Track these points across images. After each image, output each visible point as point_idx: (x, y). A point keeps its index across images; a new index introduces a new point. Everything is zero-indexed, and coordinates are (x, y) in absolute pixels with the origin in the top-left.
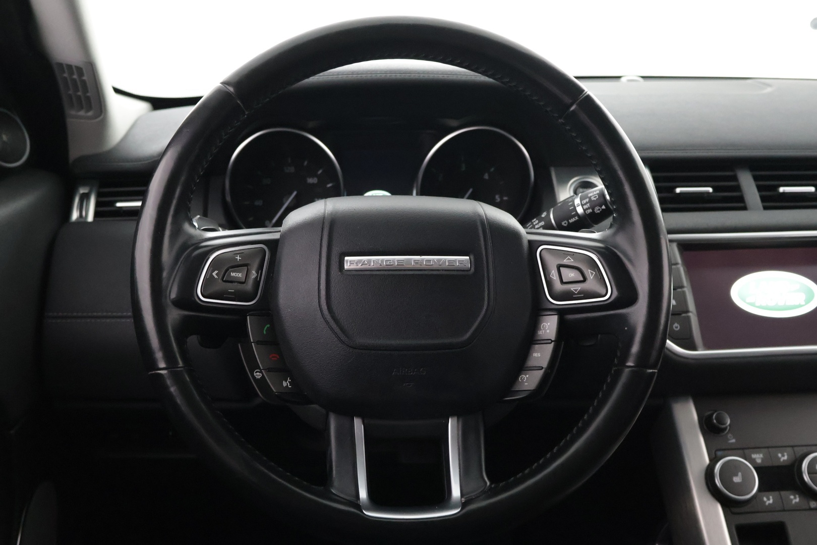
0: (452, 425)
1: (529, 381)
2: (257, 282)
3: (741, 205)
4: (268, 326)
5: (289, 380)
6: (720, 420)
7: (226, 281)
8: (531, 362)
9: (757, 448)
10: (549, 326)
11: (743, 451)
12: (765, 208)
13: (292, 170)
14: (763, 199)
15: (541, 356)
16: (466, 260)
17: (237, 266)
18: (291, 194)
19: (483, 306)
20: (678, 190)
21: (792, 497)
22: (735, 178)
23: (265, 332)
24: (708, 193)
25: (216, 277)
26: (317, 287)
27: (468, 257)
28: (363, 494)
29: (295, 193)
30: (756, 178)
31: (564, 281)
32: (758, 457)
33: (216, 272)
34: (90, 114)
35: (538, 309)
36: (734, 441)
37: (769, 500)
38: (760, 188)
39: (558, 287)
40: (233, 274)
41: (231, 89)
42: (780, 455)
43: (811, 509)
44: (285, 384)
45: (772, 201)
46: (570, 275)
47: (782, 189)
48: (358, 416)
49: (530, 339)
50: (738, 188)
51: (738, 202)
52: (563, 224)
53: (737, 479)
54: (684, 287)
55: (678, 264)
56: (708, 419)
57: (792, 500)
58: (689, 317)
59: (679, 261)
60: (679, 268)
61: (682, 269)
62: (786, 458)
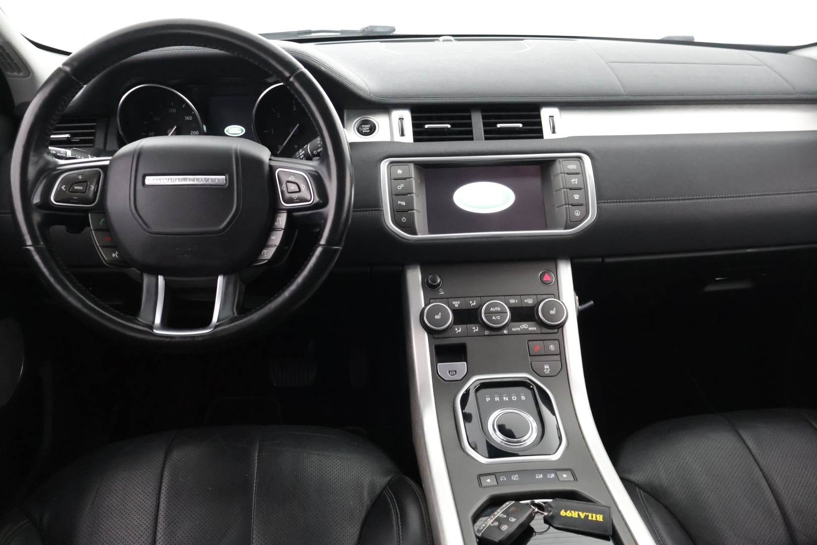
0: (220, 280)
1: (268, 254)
2: (95, 193)
3: (470, 136)
4: (104, 219)
5: (117, 253)
6: (434, 280)
7: (71, 192)
8: (271, 243)
9: (456, 298)
10: (282, 220)
11: (447, 299)
12: (486, 139)
13: (174, 111)
14: (486, 132)
15: (276, 238)
16: (223, 178)
17: (79, 182)
18: (173, 128)
19: (233, 207)
20: (427, 126)
21: (474, 328)
22: (470, 118)
23: (101, 224)
24: (448, 128)
25: (64, 189)
26: (128, 196)
27: (224, 177)
28: (158, 320)
29: (175, 127)
30: (484, 118)
31: (289, 191)
32: (456, 304)
33: (64, 186)
34: (21, 74)
35: (275, 209)
36: (443, 293)
37: (459, 330)
38: (485, 125)
39: (287, 195)
40: (76, 188)
41: (68, 69)
42: (471, 302)
43: (485, 336)
44: (114, 255)
45: (491, 133)
46: (293, 187)
47: (499, 126)
48: (161, 275)
49: (270, 228)
50: (470, 125)
51: (468, 135)
52: (314, 152)
53: (437, 317)
54: (412, 193)
55: (412, 178)
56: (427, 279)
57: (474, 330)
58: (413, 213)
59: (413, 176)
60: (412, 181)
61: (414, 181)
62: (474, 304)
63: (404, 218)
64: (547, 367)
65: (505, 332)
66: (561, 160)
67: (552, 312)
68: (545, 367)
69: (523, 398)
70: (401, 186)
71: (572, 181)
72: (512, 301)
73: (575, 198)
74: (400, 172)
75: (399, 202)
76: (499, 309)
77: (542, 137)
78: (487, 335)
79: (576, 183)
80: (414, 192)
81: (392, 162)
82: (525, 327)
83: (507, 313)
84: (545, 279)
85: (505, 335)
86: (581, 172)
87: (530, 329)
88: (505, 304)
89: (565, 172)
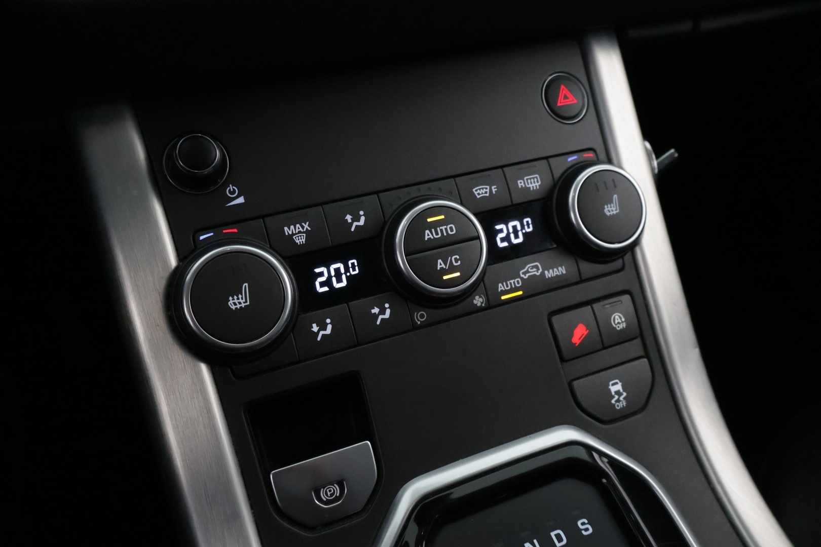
6: (200, 158)
9: (294, 212)
21: (375, 311)
32: (300, 231)
36: (241, 200)
37: (324, 329)
42: (349, 218)
43: (415, 328)
53: (237, 302)
56: (170, 156)
57: (376, 316)
62: (362, 222)
64: (616, 387)
65: (478, 301)
67: (611, 210)
68: (613, 389)
69: (585, 527)
72: (481, 192)
76: (451, 230)
78: (424, 325)
82: (534, 272)
83: (478, 238)
84: (561, 102)
85: (481, 309)
87: (549, 274)
88: (462, 204)
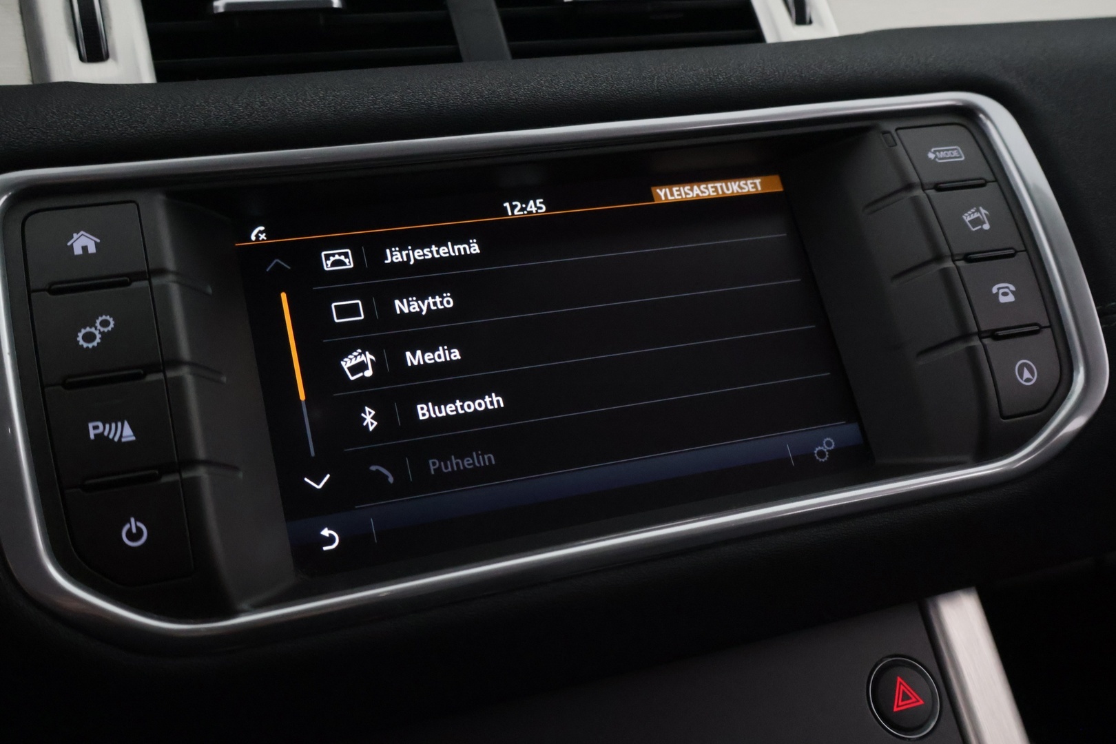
20: (220, 4)
54: (177, 363)
55: (162, 272)
58: (193, 486)
59: (170, 263)
60: (165, 289)
61: (175, 291)
63: (133, 524)
66: (890, 126)
70: (97, 331)
71: (968, 218)
73: (1003, 299)
74: (83, 243)
75: (94, 429)
77: (758, 37)
79: (986, 227)
80: (185, 351)
81: (24, 195)
84: (899, 706)
86: (989, 177)
89: (929, 178)
